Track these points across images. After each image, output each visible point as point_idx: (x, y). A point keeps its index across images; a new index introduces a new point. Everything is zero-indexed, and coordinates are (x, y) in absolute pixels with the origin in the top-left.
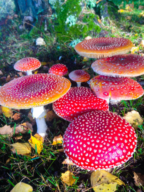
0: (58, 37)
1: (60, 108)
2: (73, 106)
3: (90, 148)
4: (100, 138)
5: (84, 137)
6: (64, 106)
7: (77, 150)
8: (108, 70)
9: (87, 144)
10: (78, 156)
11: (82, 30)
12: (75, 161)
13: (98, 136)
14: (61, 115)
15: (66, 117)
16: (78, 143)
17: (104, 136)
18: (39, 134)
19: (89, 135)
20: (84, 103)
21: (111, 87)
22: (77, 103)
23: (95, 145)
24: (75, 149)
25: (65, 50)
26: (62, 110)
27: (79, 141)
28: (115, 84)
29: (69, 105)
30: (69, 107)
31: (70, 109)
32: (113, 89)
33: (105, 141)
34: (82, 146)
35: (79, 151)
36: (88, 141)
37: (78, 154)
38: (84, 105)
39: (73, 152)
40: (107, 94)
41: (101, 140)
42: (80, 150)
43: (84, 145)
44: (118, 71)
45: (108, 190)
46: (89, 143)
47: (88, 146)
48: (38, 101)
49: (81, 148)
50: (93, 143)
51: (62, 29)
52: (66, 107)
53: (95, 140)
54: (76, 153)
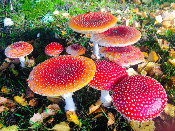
0: (26, 15)
1: (97, 83)
2: (108, 78)
3: (147, 105)
4: (149, 96)
5: (138, 99)
6: (101, 80)
7: (137, 110)
8: (114, 42)
9: (143, 104)
10: (139, 114)
11: (48, 5)
12: (137, 119)
13: (147, 95)
14: (100, 88)
15: (105, 88)
16: (136, 105)
17: (151, 93)
18: (70, 110)
19: (141, 97)
20: (114, 74)
21: (127, 56)
22: (110, 75)
23: (149, 102)
24: (135, 110)
25: (39, 27)
26: (100, 83)
27: (136, 103)
28: (128, 53)
29: (105, 78)
30: (105, 80)
31: (107, 81)
32: (129, 57)
33: (153, 97)
34: (140, 106)
35: (139, 111)
36: (143, 101)
37: (139, 112)
38: (115, 75)
39: (134, 113)
40: (127, 62)
41: (150, 97)
42: (140, 109)
43: (141, 104)
44: (122, 42)
45: (150, 130)
46: (144, 102)
47: (144, 105)
48: (82, 83)
49: (140, 108)
50: (146, 101)
51: (29, 6)
52: (103, 80)
53: (147, 98)
54: (137, 112)
